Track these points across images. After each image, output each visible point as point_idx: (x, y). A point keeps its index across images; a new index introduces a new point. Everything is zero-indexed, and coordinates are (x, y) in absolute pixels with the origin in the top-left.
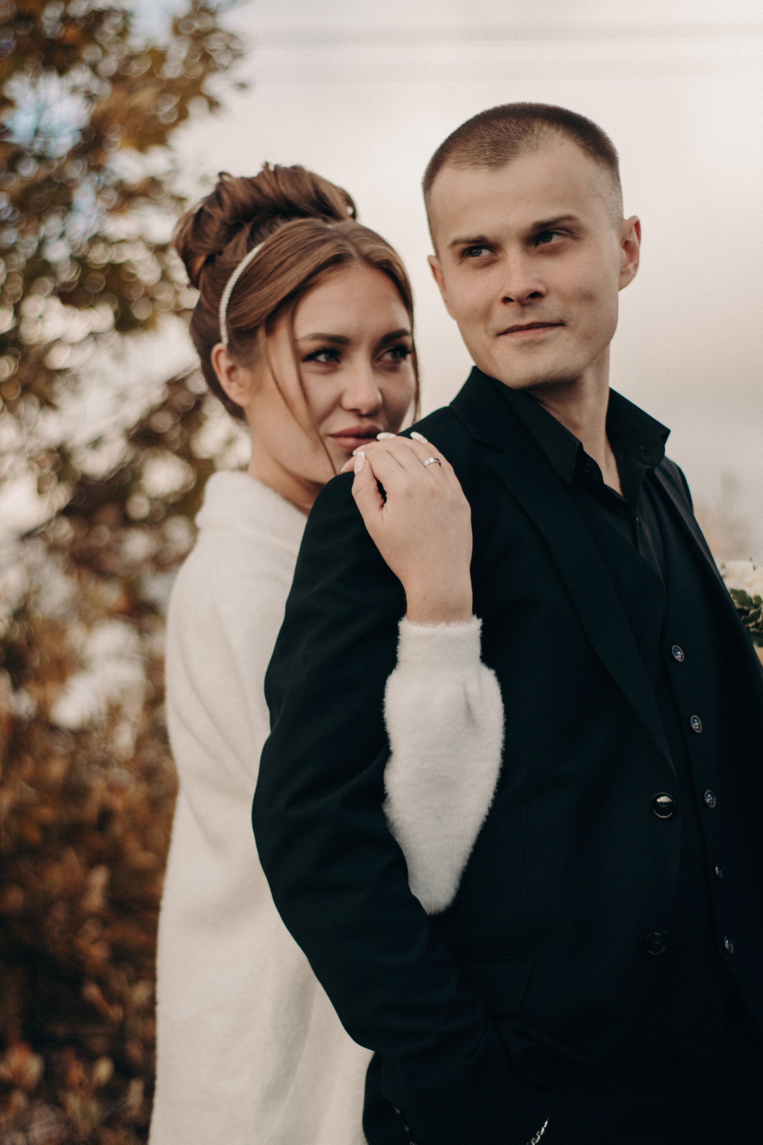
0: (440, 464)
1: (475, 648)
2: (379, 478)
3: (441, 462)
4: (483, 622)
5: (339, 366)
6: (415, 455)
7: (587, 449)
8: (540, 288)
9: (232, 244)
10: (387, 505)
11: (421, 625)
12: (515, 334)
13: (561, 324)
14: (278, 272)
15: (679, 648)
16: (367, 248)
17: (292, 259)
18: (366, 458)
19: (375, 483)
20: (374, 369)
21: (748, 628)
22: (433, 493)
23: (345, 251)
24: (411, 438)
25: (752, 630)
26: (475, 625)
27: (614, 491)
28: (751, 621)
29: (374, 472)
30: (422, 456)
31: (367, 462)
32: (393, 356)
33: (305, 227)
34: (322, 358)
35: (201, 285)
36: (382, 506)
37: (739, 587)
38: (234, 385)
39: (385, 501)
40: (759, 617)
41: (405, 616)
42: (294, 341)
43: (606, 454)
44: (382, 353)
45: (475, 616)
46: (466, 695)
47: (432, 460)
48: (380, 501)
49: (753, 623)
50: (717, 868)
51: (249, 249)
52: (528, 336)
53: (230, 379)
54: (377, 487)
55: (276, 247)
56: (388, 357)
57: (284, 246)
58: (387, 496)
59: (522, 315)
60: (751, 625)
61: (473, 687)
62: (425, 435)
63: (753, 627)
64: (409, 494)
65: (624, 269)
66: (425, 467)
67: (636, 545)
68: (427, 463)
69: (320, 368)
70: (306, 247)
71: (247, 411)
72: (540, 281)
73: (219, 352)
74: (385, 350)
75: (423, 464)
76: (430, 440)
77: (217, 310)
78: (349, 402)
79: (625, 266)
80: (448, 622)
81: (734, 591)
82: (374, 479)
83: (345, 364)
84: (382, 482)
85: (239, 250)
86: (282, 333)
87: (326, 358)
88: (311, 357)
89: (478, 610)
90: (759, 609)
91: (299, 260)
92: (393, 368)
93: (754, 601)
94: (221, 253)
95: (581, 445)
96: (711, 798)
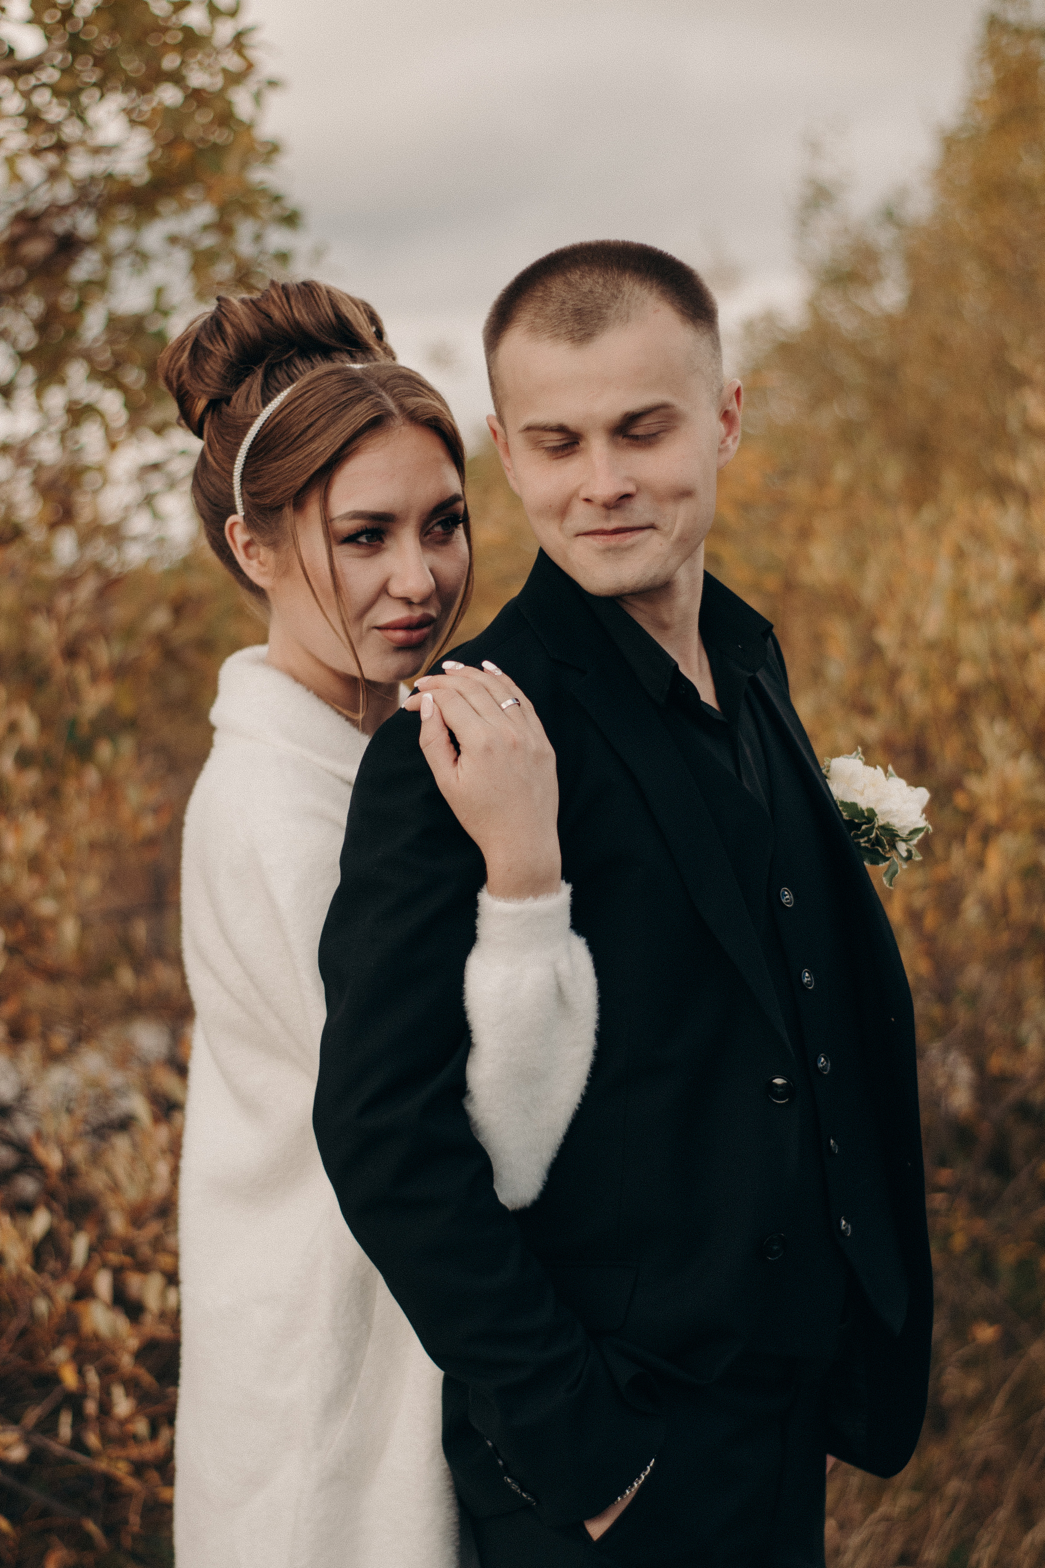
0: (519, 705)
1: (565, 918)
2: (450, 727)
3: (521, 703)
4: (573, 887)
5: (384, 546)
6: (491, 695)
7: (682, 669)
8: (630, 488)
9: (244, 388)
10: (463, 758)
11: (505, 902)
12: (598, 537)
13: (652, 527)
14: (305, 438)
15: (786, 889)
16: (412, 402)
17: (322, 421)
18: (434, 701)
19: (447, 732)
20: (423, 543)
21: (859, 843)
22: (515, 746)
23: (385, 410)
24: (482, 669)
25: (863, 845)
26: (565, 891)
27: (711, 707)
28: (862, 836)
29: (446, 720)
30: (498, 695)
31: (436, 709)
32: (443, 527)
33: (334, 378)
34: (363, 539)
35: (205, 436)
36: (456, 760)
37: (849, 799)
38: (254, 563)
39: (459, 752)
40: (873, 832)
41: (485, 886)
42: (327, 521)
43: (699, 653)
44: (431, 526)
45: (564, 881)
46: (557, 976)
47: (510, 702)
48: (453, 755)
49: (866, 839)
50: (832, 1141)
51: (265, 402)
52: (614, 540)
53: (248, 556)
54: (449, 737)
55: (301, 404)
56: (438, 529)
57: (312, 403)
58: (461, 748)
59: (607, 518)
60: (862, 841)
61: (563, 966)
62: (499, 666)
63: (865, 842)
64: (488, 750)
65: (722, 447)
66: (503, 710)
67: (739, 776)
68: (504, 706)
69: (361, 551)
70: (338, 406)
71: (270, 594)
72: (629, 479)
73: (233, 525)
74: (435, 522)
75: (500, 706)
76: (505, 670)
77: (231, 474)
78: (396, 589)
79: (723, 442)
80: (536, 896)
81: (844, 804)
82: (445, 728)
83: (389, 542)
84: (455, 732)
85: (252, 399)
86: (313, 510)
87: (367, 538)
88: (351, 539)
89: (567, 874)
90: (873, 823)
91: (332, 421)
92: (445, 540)
93: (866, 814)
94: (228, 400)
95: (677, 666)
96: (825, 1062)
